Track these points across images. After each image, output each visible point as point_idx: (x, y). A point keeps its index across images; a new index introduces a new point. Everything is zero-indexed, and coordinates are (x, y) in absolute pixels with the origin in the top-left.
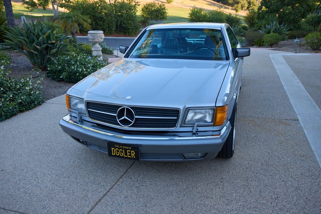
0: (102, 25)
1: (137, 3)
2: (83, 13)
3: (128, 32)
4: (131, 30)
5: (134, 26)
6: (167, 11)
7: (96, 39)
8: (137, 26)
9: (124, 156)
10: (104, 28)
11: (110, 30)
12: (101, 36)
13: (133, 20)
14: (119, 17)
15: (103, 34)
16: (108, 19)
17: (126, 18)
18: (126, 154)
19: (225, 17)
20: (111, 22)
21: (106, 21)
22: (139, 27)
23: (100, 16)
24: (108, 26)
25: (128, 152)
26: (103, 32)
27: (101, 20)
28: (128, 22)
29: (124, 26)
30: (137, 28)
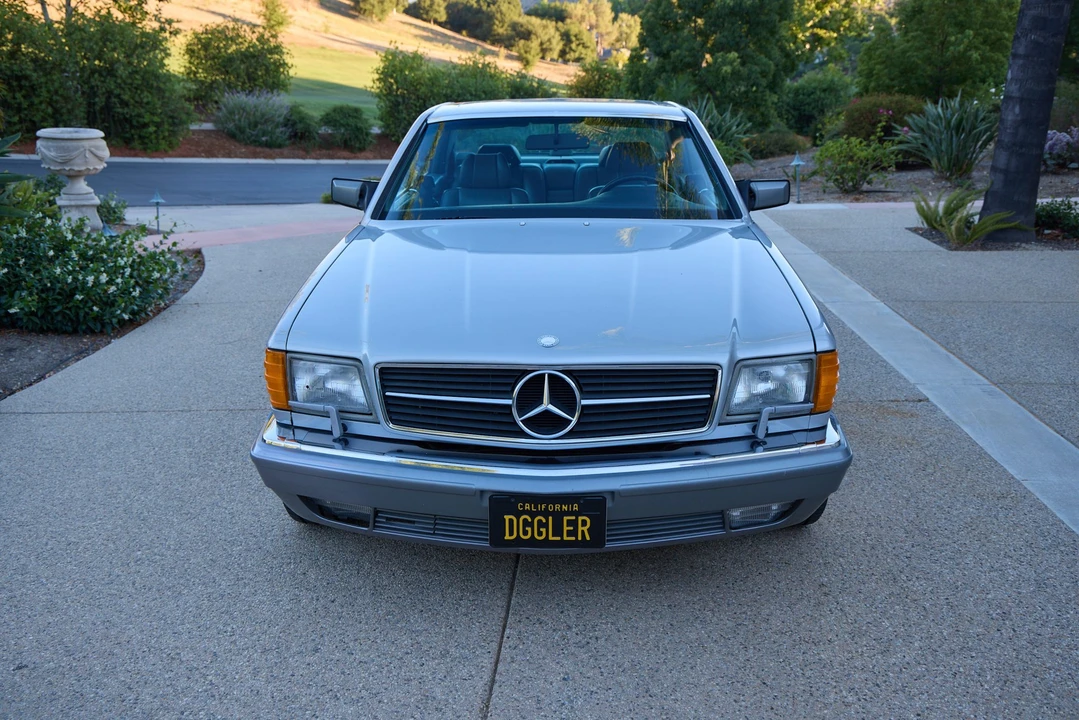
1: (170, 24)
3: (141, 137)
4: (152, 129)
5: (166, 115)
6: (288, 59)
7: (77, 161)
8: (176, 115)
9: (551, 538)
10: (35, 119)
12: (97, 148)
13: (159, 89)
14: (96, 75)
15: (104, 143)
16: (53, 81)
17: (129, 81)
18: (558, 531)
19: (505, 86)
20: (62, 96)
21: (43, 90)
22: (184, 117)
23: (12, 71)
25: (568, 521)
26: (102, 134)
27: (21, 87)
28: (137, 99)
29: (123, 114)
30: (176, 121)
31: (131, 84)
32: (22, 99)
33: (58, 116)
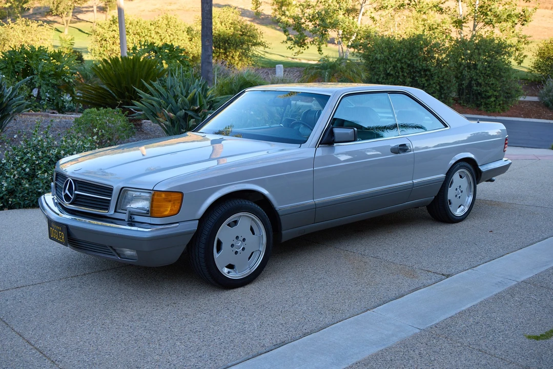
0: (426, 85)
2: (389, 59)
3: (486, 104)
4: (493, 99)
5: (503, 91)
8: (509, 91)
11: (443, 96)
13: (501, 77)
14: (466, 69)
16: (442, 72)
17: (483, 72)
20: (446, 80)
21: (436, 77)
22: (513, 92)
23: (422, 67)
24: (438, 87)
27: (426, 75)
28: (486, 82)
29: (477, 90)
30: (509, 95)
31: (485, 74)
32: (425, 82)
33: (442, 91)
